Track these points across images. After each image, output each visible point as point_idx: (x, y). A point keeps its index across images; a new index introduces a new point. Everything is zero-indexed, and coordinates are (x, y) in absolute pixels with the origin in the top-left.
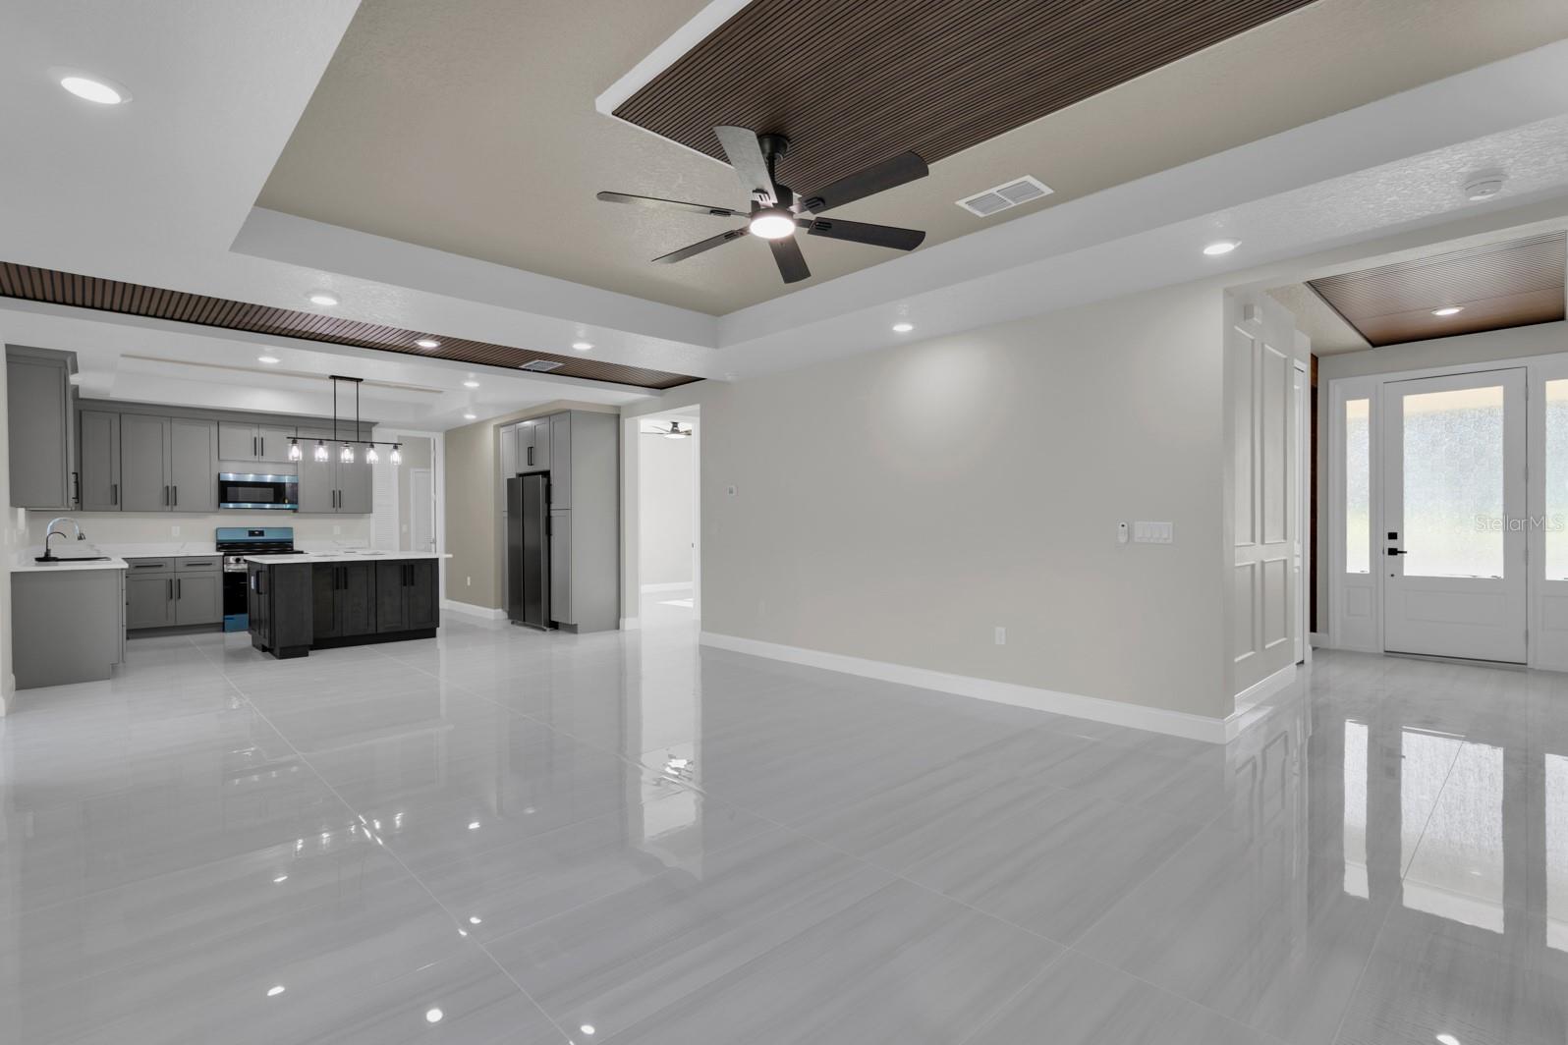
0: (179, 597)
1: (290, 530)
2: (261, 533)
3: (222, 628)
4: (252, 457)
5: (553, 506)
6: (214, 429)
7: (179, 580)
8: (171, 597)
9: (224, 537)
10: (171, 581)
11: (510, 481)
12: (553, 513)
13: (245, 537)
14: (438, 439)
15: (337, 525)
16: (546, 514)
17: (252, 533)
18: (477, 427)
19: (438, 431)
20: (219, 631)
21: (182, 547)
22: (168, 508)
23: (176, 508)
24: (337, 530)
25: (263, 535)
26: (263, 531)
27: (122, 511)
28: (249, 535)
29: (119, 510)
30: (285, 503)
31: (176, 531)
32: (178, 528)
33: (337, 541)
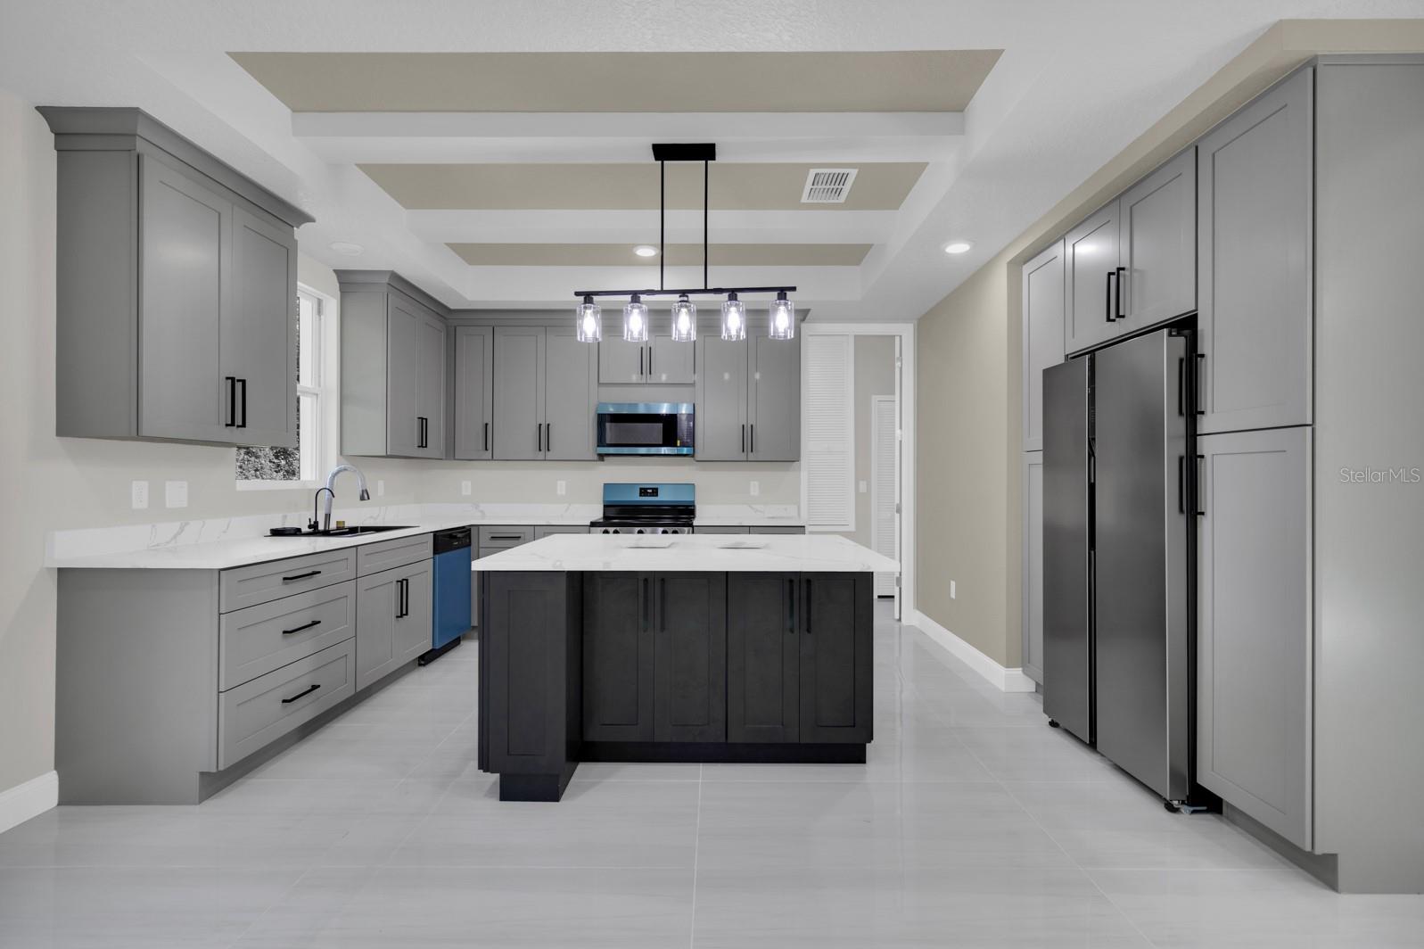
1: (691, 487)
2: (655, 492)
4: (640, 378)
5: (1205, 424)
9: (612, 496)
11: (1048, 373)
12: (1206, 446)
13: (636, 497)
14: (906, 333)
16: (1181, 449)
17: (644, 493)
18: (972, 282)
19: (905, 320)
21: (566, 511)
22: (541, 455)
23: (550, 455)
24: (754, 488)
25: (657, 495)
26: (657, 489)
27: (492, 459)
28: (640, 495)
29: (490, 458)
30: (678, 445)
31: (561, 487)
32: (564, 483)
33: (754, 506)
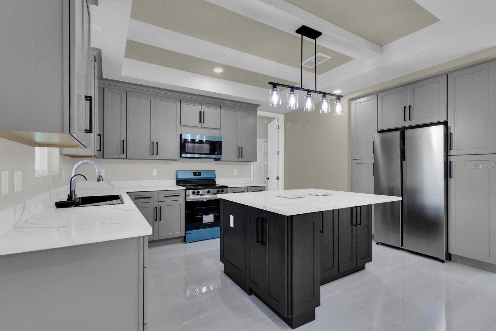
0: (161, 220)
1: (213, 172)
2: (200, 174)
3: (184, 240)
4: (198, 124)
5: (452, 153)
6: (179, 104)
7: (161, 207)
8: (156, 220)
9: (181, 176)
10: (156, 207)
13: (191, 176)
15: (235, 169)
17: (195, 174)
20: (181, 242)
21: (158, 183)
22: (153, 157)
23: (157, 157)
24: (235, 171)
25: (201, 175)
26: (201, 173)
27: (126, 158)
28: (194, 175)
29: (125, 158)
30: (216, 154)
31: (155, 172)
32: (156, 170)
33: (236, 179)
